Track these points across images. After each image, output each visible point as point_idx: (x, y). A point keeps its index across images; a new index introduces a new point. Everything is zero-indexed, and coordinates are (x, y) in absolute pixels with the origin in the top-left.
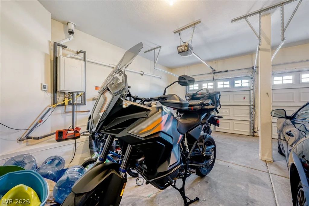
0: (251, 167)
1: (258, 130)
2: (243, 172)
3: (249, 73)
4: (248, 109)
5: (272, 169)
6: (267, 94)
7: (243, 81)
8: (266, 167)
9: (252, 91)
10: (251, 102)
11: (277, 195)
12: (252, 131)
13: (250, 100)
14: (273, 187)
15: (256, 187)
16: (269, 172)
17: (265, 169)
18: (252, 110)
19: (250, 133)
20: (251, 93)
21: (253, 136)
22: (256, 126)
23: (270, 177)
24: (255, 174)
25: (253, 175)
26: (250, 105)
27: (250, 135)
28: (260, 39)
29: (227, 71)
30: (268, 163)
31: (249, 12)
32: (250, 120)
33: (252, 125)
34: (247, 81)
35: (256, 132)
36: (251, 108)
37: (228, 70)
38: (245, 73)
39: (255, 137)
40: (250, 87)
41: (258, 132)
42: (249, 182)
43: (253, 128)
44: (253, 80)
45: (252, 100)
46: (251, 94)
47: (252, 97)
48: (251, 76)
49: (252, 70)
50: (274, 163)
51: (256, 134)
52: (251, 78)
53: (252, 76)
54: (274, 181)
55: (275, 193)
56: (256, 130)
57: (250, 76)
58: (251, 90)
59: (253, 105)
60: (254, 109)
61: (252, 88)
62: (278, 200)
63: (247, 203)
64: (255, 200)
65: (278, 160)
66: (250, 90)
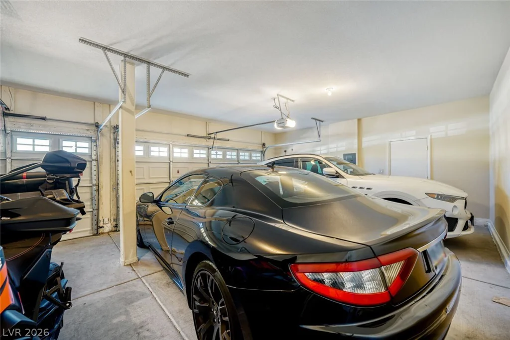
0: (118, 283)
1: (104, 224)
2: (111, 297)
3: (89, 132)
4: (88, 192)
5: (142, 271)
6: (131, 172)
7: (79, 144)
8: (133, 272)
9: (94, 163)
10: (93, 180)
11: (159, 297)
12: (95, 227)
13: (92, 177)
14: (152, 291)
15: (137, 306)
16: (140, 277)
17: (133, 275)
18: (95, 193)
19: (92, 231)
20: (93, 165)
21: (97, 234)
22: (101, 218)
23: (143, 282)
24: (127, 290)
25: (126, 292)
26: (91, 185)
27: (92, 234)
28: (125, 93)
29: (44, 119)
30: (134, 265)
31: (111, 45)
32: (91, 210)
33: (96, 218)
34: (86, 145)
35: (101, 227)
36: (93, 190)
37: (48, 117)
38: (82, 130)
39: (101, 236)
40: (91, 155)
41: (104, 225)
42: (126, 305)
43: (97, 222)
44: (96, 144)
45: (94, 177)
46: (93, 167)
47: (94, 173)
48: (93, 138)
49: (94, 128)
50: (139, 262)
51: (101, 230)
52: (94, 141)
53: (95, 139)
54: (149, 285)
55: (155, 296)
56: (101, 224)
57: (91, 137)
58: (93, 160)
59: (96, 185)
60: (98, 190)
61: (94, 157)
62: (162, 302)
63: (137, 333)
64: (143, 322)
65: (142, 257)
66: (91, 161)
